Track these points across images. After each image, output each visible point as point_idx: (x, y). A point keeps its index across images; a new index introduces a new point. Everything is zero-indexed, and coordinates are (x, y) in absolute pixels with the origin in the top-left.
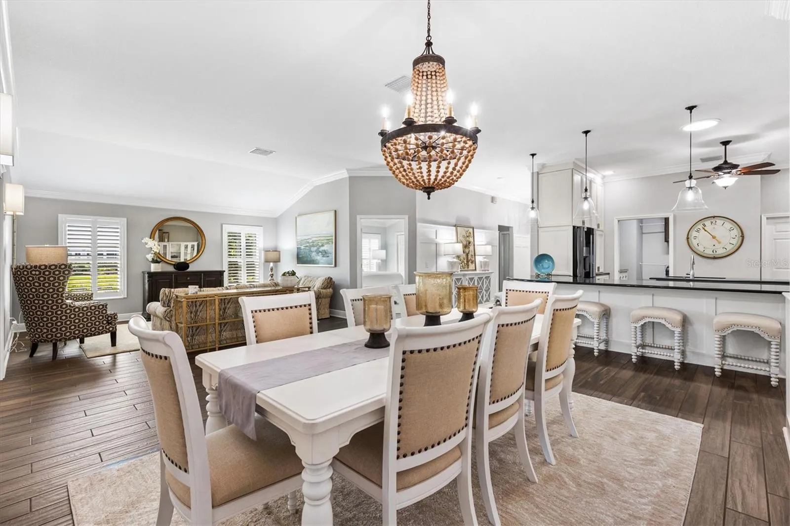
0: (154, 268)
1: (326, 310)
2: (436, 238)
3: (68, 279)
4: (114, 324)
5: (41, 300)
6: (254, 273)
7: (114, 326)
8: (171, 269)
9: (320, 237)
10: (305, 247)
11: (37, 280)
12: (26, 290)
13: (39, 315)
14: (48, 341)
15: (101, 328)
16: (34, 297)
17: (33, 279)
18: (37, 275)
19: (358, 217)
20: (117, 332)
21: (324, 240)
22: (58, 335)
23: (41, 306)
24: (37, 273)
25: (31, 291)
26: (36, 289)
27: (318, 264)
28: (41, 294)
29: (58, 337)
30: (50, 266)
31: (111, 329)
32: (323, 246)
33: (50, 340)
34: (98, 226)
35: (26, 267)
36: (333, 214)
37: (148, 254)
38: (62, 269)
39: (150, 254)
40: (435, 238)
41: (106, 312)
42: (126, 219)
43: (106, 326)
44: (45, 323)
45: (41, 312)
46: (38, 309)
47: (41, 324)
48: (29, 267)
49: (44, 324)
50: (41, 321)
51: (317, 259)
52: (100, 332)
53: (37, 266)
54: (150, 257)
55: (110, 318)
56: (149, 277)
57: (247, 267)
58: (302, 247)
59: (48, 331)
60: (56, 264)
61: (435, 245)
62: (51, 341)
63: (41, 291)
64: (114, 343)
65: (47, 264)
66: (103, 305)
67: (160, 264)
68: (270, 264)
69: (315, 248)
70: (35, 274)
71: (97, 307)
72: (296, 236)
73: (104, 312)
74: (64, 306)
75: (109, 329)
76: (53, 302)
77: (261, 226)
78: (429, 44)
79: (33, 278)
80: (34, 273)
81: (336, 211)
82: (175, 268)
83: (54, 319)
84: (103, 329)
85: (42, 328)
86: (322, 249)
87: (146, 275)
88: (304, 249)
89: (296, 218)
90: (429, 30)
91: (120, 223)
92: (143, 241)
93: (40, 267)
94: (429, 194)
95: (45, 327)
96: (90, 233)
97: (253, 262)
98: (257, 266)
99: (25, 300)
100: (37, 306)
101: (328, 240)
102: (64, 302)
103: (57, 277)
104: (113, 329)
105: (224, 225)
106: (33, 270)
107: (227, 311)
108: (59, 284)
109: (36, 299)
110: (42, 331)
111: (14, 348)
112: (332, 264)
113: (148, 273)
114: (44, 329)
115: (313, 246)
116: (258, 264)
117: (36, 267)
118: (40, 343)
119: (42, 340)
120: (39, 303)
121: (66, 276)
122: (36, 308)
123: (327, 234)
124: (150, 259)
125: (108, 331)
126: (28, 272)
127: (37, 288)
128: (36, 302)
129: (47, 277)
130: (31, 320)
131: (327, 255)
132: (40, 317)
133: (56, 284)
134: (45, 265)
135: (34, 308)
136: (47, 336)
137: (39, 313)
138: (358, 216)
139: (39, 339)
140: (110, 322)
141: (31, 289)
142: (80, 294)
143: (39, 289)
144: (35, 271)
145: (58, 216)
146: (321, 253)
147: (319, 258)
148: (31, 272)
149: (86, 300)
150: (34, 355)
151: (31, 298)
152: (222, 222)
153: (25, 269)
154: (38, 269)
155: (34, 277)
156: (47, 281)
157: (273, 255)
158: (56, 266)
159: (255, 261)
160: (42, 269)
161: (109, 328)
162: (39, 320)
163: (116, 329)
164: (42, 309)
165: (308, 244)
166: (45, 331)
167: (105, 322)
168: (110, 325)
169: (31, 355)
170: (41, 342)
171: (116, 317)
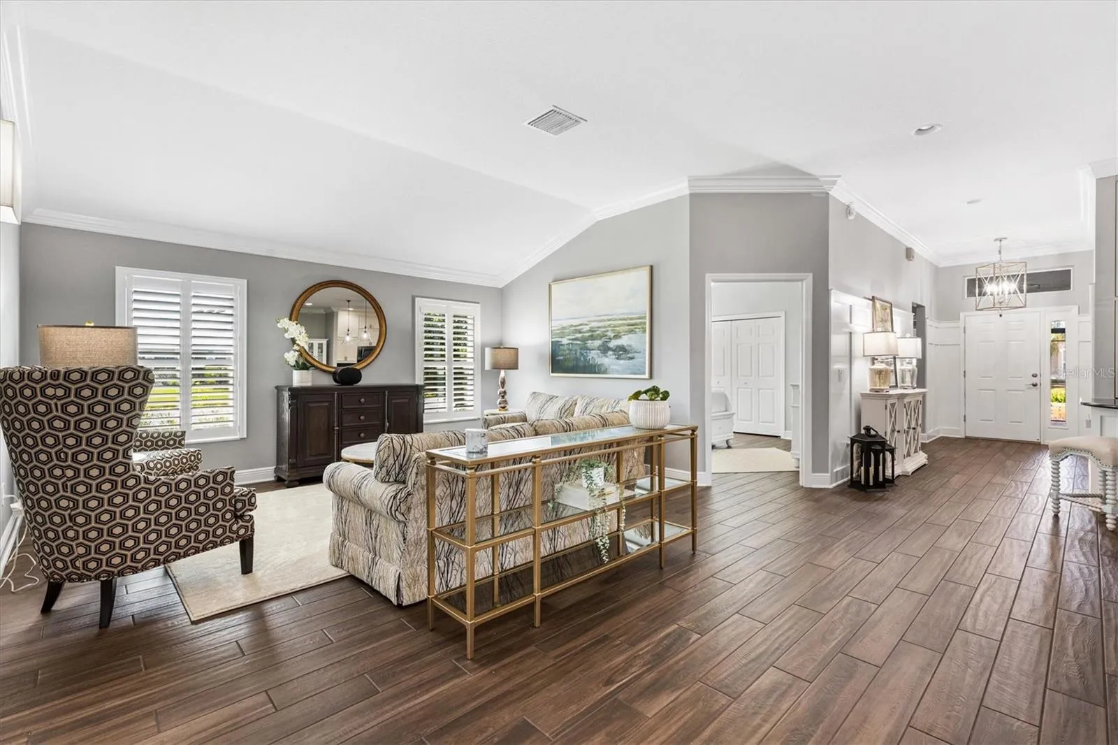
0: (300, 379)
1: (641, 467)
2: (851, 322)
3: (141, 409)
4: (248, 518)
5: (69, 467)
6: (462, 389)
7: (249, 524)
8: (327, 381)
9: (609, 320)
10: (573, 340)
11: (60, 414)
12: (30, 441)
13: (66, 509)
14: (89, 578)
15: (219, 532)
16: (50, 459)
17: (49, 411)
18: (60, 398)
19: (709, 277)
20: (255, 537)
21: (624, 325)
22: (116, 561)
23: (69, 484)
24: (60, 392)
25: (44, 443)
26: (56, 438)
27: (605, 372)
28: (70, 452)
29: (116, 566)
30: (95, 374)
31: (242, 532)
32: (617, 337)
33: (93, 575)
34: (193, 294)
35: (30, 374)
36: (644, 274)
37: (288, 352)
38: (127, 381)
39: (292, 352)
40: (848, 321)
41: (232, 489)
42: (246, 281)
43: (231, 526)
44: (81, 530)
45: (69, 499)
46: (62, 493)
47: (71, 534)
48: (37, 375)
49: (77, 532)
50: (69, 524)
51: (602, 365)
52: (219, 540)
53: (59, 372)
54: (292, 357)
55: (239, 505)
56: (292, 397)
57: (455, 379)
58: (565, 341)
59: (88, 552)
60: (111, 366)
61: (848, 336)
62: (97, 577)
63: (71, 441)
64: (247, 567)
65: (86, 368)
66: (224, 473)
67: (310, 372)
68: (499, 373)
69: (598, 343)
70: (54, 397)
71: (211, 478)
72: (550, 319)
73: (227, 490)
74: (131, 482)
75: (237, 532)
76: (101, 504)
77: (478, 303)
79: (48, 406)
80: (50, 391)
81: (652, 267)
82: (335, 380)
83: (105, 517)
84: (224, 532)
85: (74, 544)
86: (613, 344)
87: (286, 394)
88: (568, 344)
89: (550, 286)
91: (234, 290)
92: (279, 325)
93: (67, 374)
95: (81, 540)
96: (177, 308)
97: (461, 368)
98: (469, 377)
99: (28, 467)
100: (60, 483)
101: (633, 325)
102: (132, 472)
103: (112, 403)
104: (247, 531)
105: (417, 299)
106: (50, 385)
107: (522, 488)
108: (120, 422)
109: (56, 466)
110: (71, 551)
111: (6, 579)
112: (644, 373)
113: (289, 390)
114: (78, 545)
115: (592, 338)
116: (471, 372)
117: (56, 375)
118: (67, 584)
119: (74, 576)
120: (63, 475)
121: (138, 401)
122: (57, 491)
123: (632, 313)
124: (293, 363)
125: (235, 536)
126: (33, 389)
127: (60, 435)
128: (58, 472)
129: (86, 404)
130: (44, 523)
131: (630, 355)
132: (66, 513)
133: (112, 424)
134: (80, 371)
135: (50, 488)
136: (85, 564)
137: (64, 503)
138: (708, 275)
139: (63, 574)
140: (239, 514)
141: (43, 439)
142: (159, 434)
143: (65, 438)
144: (55, 387)
145: (114, 269)
146: (614, 351)
147: (608, 360)
148: (43, 390)
149: (171, 446)
150: (54, 608)
151: (42, 462)
152: (414, 294)
153: (26, 381)
154: (61, 381)
155: (52, 402)
156: (86, 414)
157: (504, 356)
158: (110, 373)
159: (464, 367)
160: (74, 383)
161: (239, 529)
162: (64, 522)
163: (253, 531)
164: (73, 490)
165: (579, 335)
166: (81, 550)
167: (228, 516)
168: (241, 523)
169: (47, 609)
170: (71, 580)
171: (253, 500)
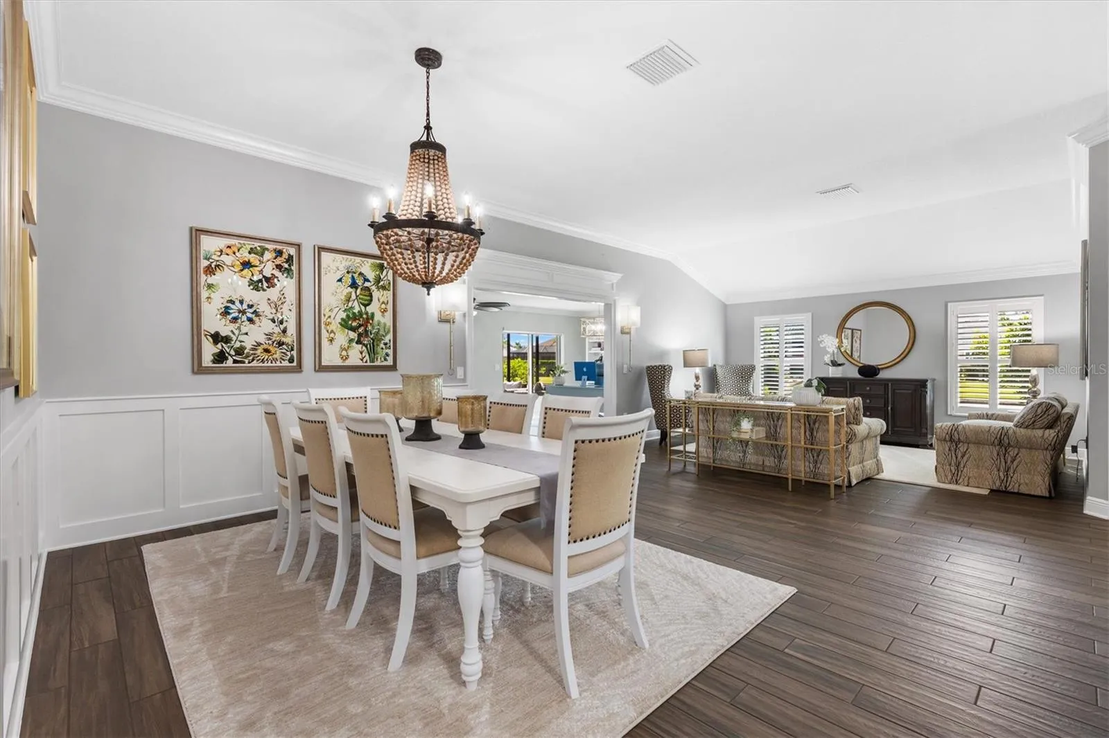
39: (828, 355)
42: (811, 314)
54: (828, 358)
57: (1004, 377)
77: (1041, 296)
78: (428, 128)
82: (860, 374)
90: (428, 115)
91: (805, 320)
94: (429, 290)
105: (949, 304)
145: (754, 318)
157: (1036, 353)
